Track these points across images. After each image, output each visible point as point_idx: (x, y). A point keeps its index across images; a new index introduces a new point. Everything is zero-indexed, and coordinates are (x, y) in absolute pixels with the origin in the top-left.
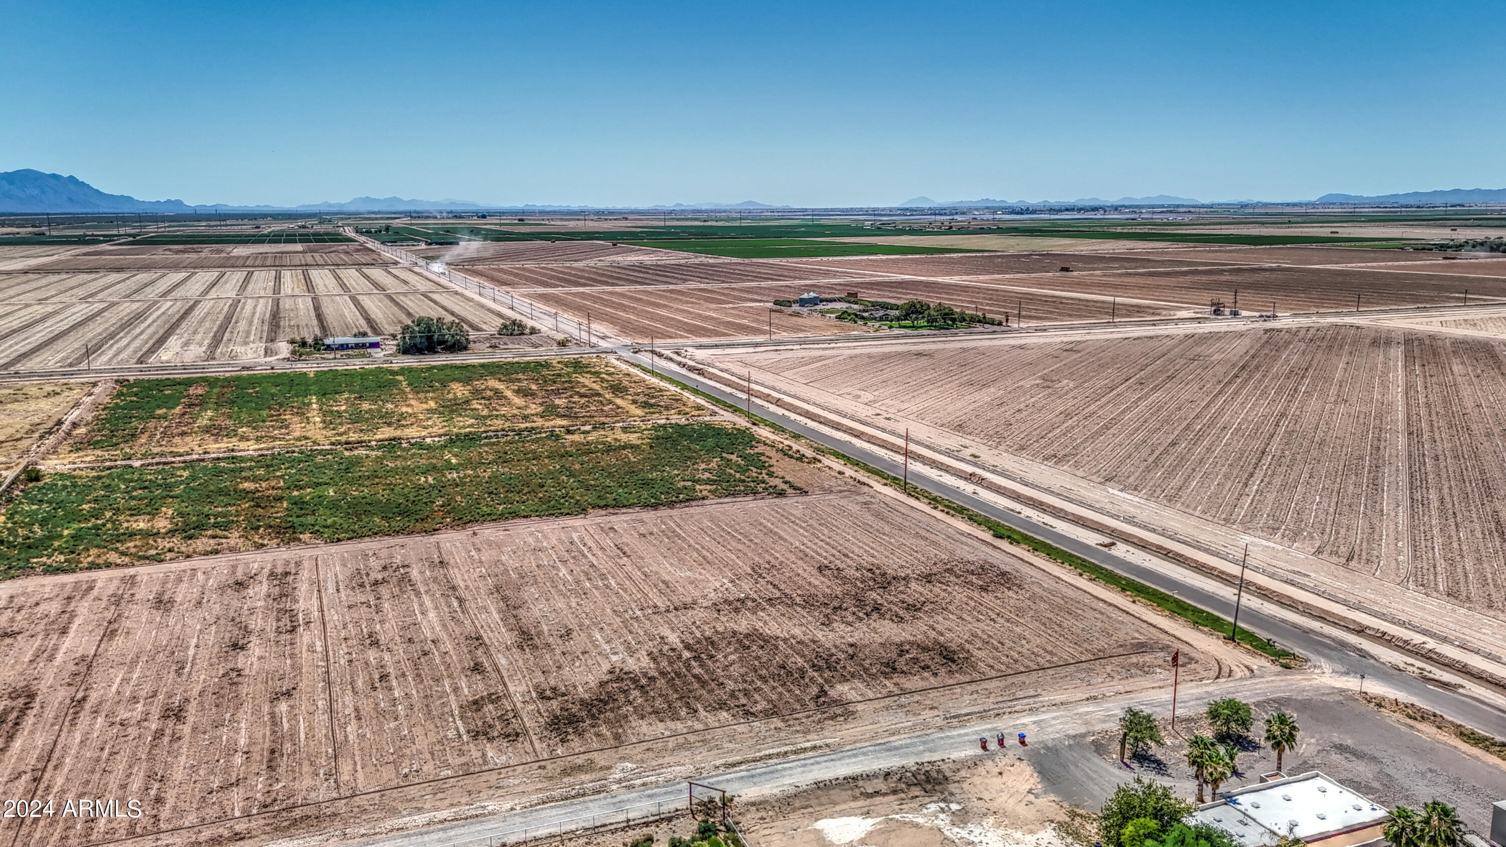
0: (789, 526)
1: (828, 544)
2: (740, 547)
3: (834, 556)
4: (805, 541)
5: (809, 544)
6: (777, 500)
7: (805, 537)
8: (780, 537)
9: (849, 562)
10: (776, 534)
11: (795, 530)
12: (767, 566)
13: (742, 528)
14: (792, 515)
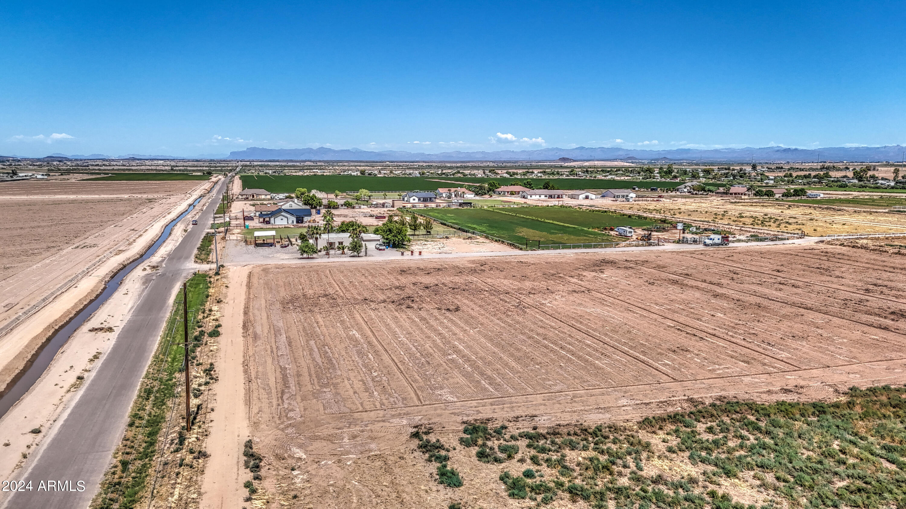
0: (476, 354)
1: (435, 330)
2: (541, 331)
3: (436, 319)
4: (461, 335)
5: (457, 331)
6: (486, 413)
7: (459, 339)
8: (491, 340)
9: (423, 313)
10: (498, 345)
11: (468, 347)
12: (510, 313)
13: (546, 355)
14: (467, 375)
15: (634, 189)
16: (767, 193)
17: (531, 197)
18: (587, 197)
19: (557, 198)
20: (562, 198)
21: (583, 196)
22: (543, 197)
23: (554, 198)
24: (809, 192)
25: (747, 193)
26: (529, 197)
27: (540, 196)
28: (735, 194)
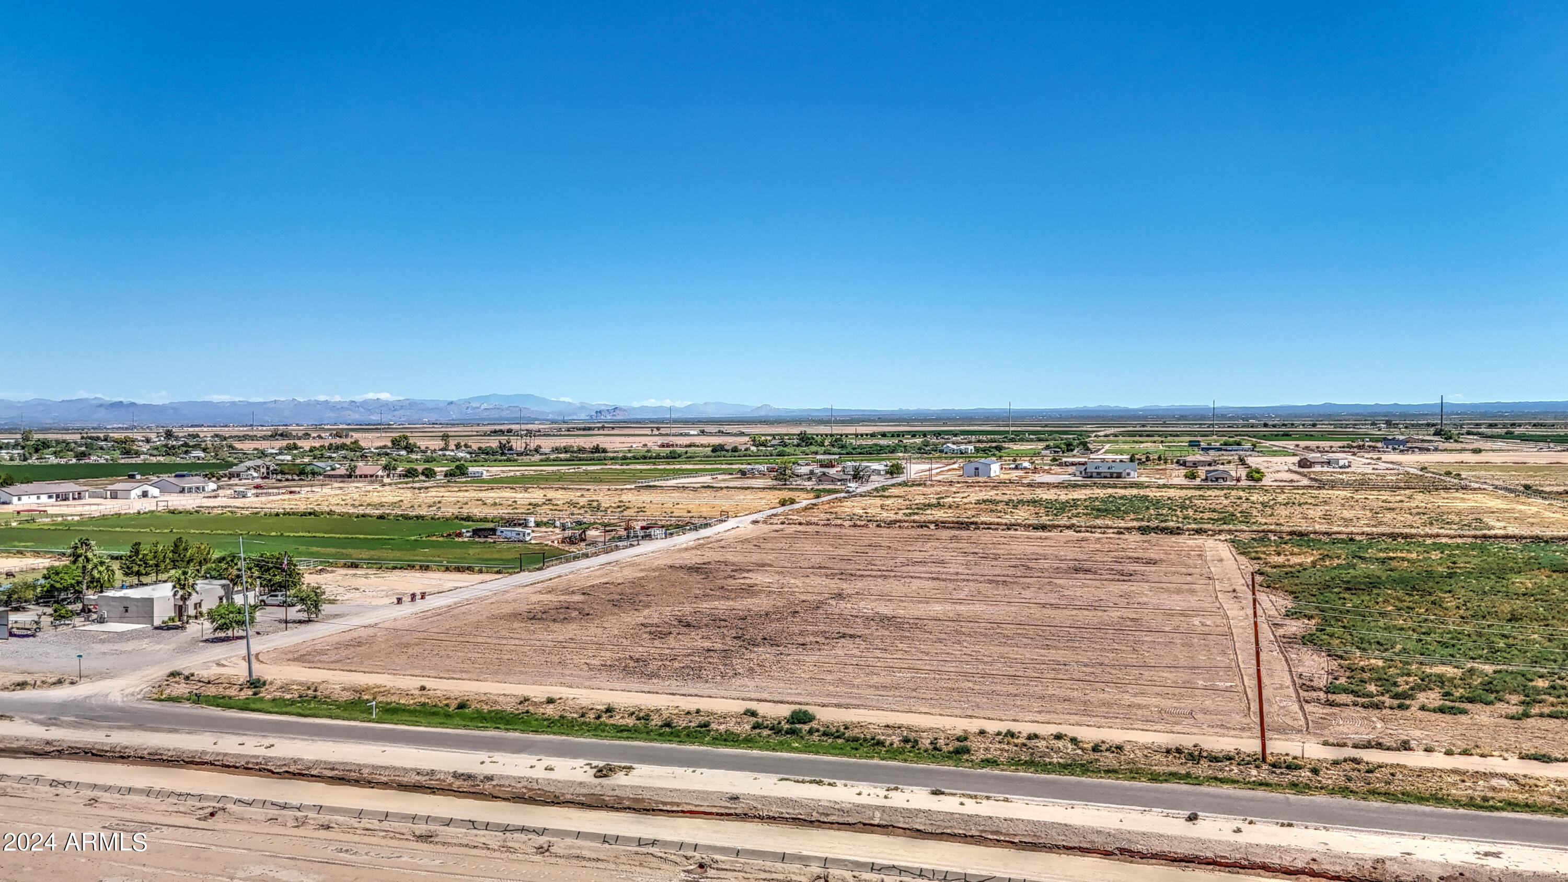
15: (132, 477)
16: (426, 472)
17: (19, 499)
18: (145, 494)
19: (74, 499)
20: (80, 498)
21: (138, 492)
22: (44, 498)
23: (66, 499)
24: (471, 469)
25: (380, 473)
26: (15, 499)
27: (38, 498)
28: (361, 476)
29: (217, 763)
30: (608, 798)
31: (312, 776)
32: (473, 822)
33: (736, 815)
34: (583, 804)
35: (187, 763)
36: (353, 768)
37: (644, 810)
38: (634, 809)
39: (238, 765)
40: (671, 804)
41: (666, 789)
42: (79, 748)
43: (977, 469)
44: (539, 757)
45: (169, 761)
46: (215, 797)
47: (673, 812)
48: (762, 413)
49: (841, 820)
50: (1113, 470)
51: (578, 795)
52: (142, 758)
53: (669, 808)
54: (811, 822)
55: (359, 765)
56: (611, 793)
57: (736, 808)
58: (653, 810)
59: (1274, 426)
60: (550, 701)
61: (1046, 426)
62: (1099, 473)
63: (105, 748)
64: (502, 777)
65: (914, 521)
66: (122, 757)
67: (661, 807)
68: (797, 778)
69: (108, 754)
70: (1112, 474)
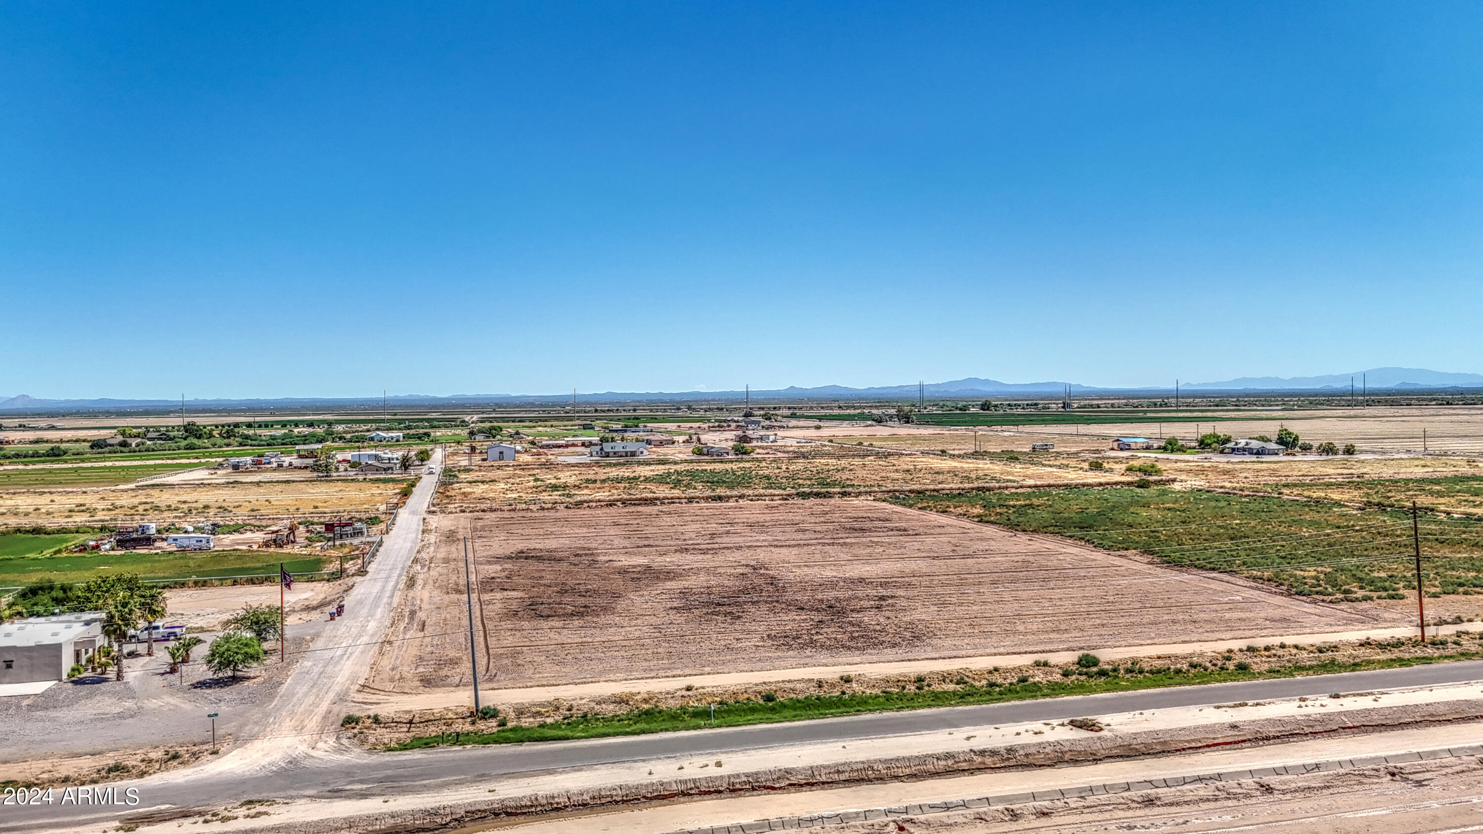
29: (693, 792)
30: (1137, 747)
31: (823, 783)
32: (1150, 782)
33: (1249, 740)
34: (1122, 756)
35: (651, 799)
36: (861, 766)
37: (1177, 750)
38: (1169, 752)
39: (721, 788)
40: (1193, 741)
41: (1176, 730)
42: (485, 811)
43: (501, 453)
44: (997, 726)
45: (623, 802)
46: (857, 813)
47: (1200, 747)
48: (19, 405)
49: (1326, 729)
50: (628, 450)
51: (1110, 749)
52: (584, 805)
53: (1193, 745)
54: (1306, 734)
55: (863, 763)
56: (1135, 742)
57: (1245, 735)
58: (1184, 749)
59: (603, 411)
60: (847, 680)
61: (395, 415)
62: (615, 453)
63: (523, 803)
64: (1023, 747)
65: (599, 501)
66: (557, 809)
67: (1188, 745)
68: (1225, 704)
69: (533, 809)
70: (627, 453)
